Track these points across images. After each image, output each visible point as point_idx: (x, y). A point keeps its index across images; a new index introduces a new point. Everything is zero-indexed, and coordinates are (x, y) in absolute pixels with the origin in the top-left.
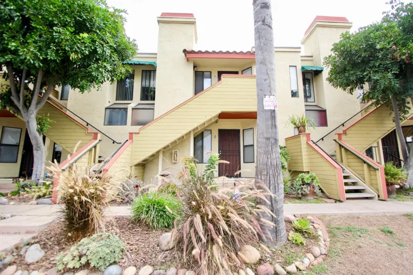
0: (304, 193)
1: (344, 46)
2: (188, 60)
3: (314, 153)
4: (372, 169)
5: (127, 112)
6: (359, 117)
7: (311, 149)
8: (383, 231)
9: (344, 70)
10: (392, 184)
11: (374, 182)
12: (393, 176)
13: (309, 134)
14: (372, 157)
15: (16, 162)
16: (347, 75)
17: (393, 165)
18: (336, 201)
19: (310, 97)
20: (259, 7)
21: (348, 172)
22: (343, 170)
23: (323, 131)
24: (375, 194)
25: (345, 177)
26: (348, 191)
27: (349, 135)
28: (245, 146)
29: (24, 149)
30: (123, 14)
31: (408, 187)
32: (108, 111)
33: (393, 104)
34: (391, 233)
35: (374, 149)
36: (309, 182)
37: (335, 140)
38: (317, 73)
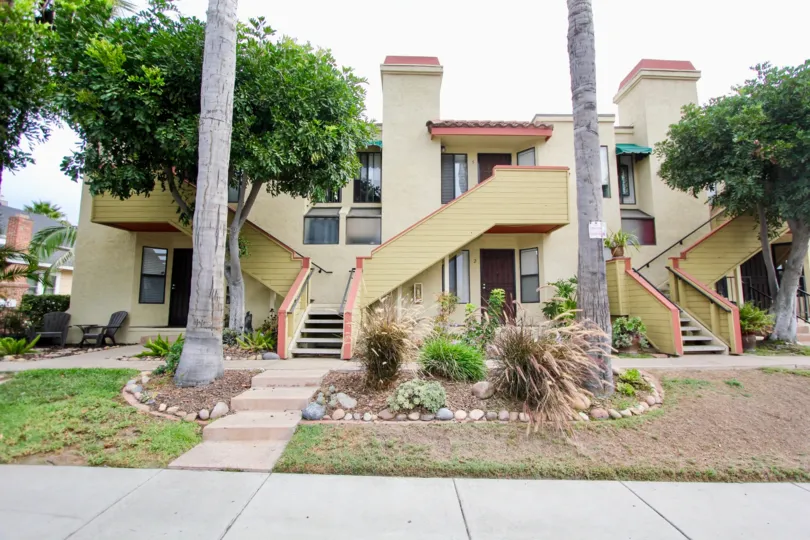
0: (624, 345)
1: (686, 129)
2: (433, 137)
3: (636, 287)
4: (722, 312)
5: (338, 222)
6: (707, 231)
7: (632, 282)
8: (728, 383)
9: (686, 165)
10: (750, 333)
11: (723, 329)
12: (752, 321)
13: (629, 259)
14: (726, 295)
15: (163, 303)
16: (689, 173)
17: (755, 305)
18: (669, 355)
19: (628, 195)
20: (582, 106)
21: (688, 316)
22: (681, 312)
23: (649, 252)
24: (724, 347)
25: (684, 324)
26: (687, 343)
27: (690, 261)
28: (522, 277)
29: (173, 282)
30: (363, 85)
31: (776, 337)
32: (308, 220)
33: (759, 212)
34: (737, 385)
35: (728, 280)
36: (631, 329)
37: (668, 268)
38: (642, 157)
